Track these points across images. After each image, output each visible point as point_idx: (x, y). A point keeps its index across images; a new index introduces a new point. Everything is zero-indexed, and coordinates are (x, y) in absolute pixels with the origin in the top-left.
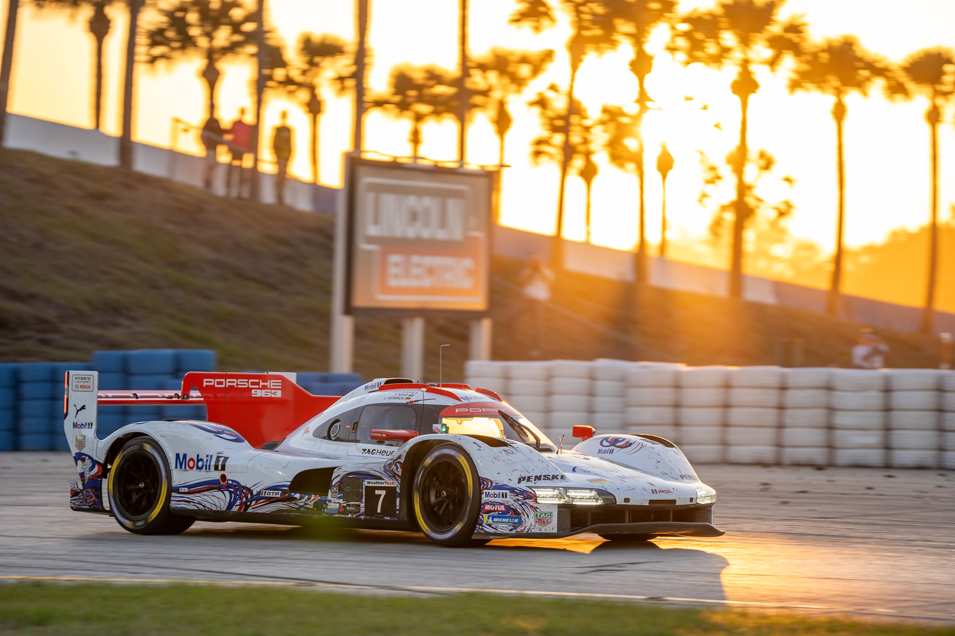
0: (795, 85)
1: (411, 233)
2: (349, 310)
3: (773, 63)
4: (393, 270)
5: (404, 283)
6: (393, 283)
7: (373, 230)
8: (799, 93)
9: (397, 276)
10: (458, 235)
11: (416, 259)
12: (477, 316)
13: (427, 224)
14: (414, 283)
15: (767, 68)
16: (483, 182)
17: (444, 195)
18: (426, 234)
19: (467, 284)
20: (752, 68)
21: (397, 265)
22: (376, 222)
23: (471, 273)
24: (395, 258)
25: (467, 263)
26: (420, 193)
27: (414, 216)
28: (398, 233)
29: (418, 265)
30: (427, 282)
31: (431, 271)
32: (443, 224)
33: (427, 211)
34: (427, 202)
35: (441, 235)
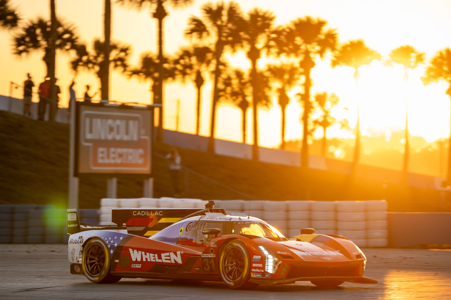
0: (334, 63)
1: (110, 137)
2: (76, 174)
3: (321, 53)
4: (100, 155)
5: (107, 161)
6: (100, 161)
7: (89, 136)
8: (337, 67)
9: (102, 158)
10: (135, 138)
11: (112, 150)
12: (146, 176)
13: (118, 133)
14: (112, 161)
15: (318, 55)
16: (149, 112)
17: (128, 119)
18: (118, 138)
19: (141, 161)
20: (312, 55)
21: (102, 153)
22: (91, 132)
23: (142, 156)
24: (101, 149)
25: (141, 151)
26: (114, 118)
27: (111, 129)
28: (103, 137)
29: (114, 153)
30: (119, 161)
31: (121, 155)
32: (127, 133)
33: (118, 127)
34: (118, 122)
35: (126, 138)
